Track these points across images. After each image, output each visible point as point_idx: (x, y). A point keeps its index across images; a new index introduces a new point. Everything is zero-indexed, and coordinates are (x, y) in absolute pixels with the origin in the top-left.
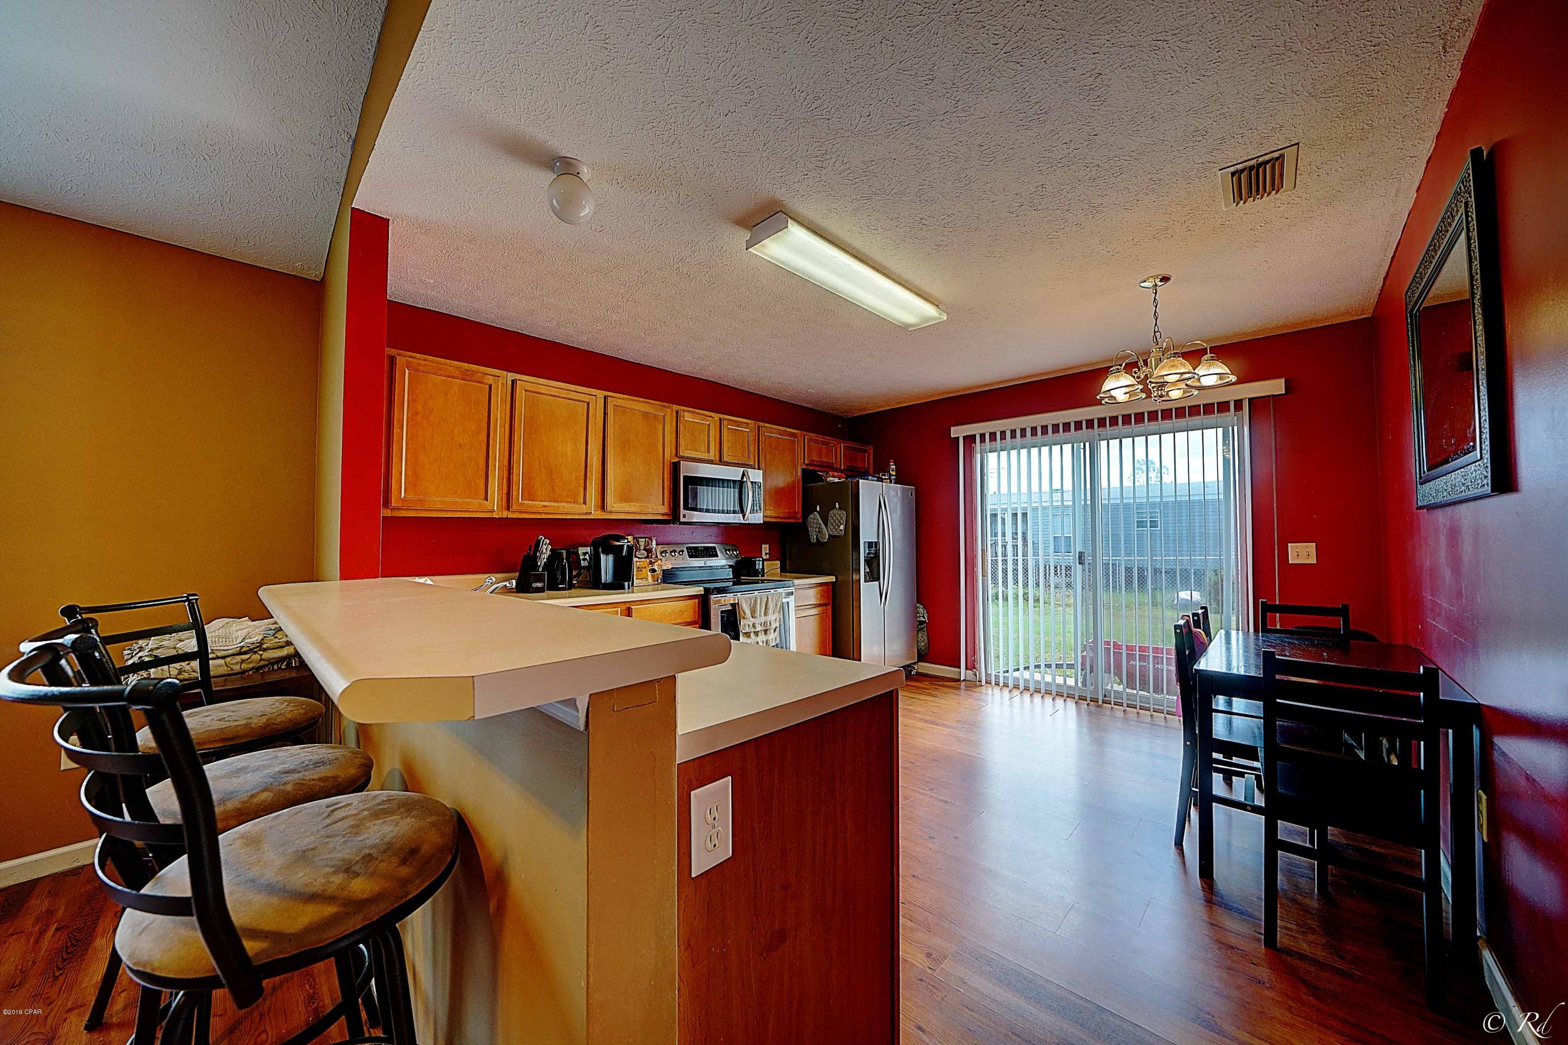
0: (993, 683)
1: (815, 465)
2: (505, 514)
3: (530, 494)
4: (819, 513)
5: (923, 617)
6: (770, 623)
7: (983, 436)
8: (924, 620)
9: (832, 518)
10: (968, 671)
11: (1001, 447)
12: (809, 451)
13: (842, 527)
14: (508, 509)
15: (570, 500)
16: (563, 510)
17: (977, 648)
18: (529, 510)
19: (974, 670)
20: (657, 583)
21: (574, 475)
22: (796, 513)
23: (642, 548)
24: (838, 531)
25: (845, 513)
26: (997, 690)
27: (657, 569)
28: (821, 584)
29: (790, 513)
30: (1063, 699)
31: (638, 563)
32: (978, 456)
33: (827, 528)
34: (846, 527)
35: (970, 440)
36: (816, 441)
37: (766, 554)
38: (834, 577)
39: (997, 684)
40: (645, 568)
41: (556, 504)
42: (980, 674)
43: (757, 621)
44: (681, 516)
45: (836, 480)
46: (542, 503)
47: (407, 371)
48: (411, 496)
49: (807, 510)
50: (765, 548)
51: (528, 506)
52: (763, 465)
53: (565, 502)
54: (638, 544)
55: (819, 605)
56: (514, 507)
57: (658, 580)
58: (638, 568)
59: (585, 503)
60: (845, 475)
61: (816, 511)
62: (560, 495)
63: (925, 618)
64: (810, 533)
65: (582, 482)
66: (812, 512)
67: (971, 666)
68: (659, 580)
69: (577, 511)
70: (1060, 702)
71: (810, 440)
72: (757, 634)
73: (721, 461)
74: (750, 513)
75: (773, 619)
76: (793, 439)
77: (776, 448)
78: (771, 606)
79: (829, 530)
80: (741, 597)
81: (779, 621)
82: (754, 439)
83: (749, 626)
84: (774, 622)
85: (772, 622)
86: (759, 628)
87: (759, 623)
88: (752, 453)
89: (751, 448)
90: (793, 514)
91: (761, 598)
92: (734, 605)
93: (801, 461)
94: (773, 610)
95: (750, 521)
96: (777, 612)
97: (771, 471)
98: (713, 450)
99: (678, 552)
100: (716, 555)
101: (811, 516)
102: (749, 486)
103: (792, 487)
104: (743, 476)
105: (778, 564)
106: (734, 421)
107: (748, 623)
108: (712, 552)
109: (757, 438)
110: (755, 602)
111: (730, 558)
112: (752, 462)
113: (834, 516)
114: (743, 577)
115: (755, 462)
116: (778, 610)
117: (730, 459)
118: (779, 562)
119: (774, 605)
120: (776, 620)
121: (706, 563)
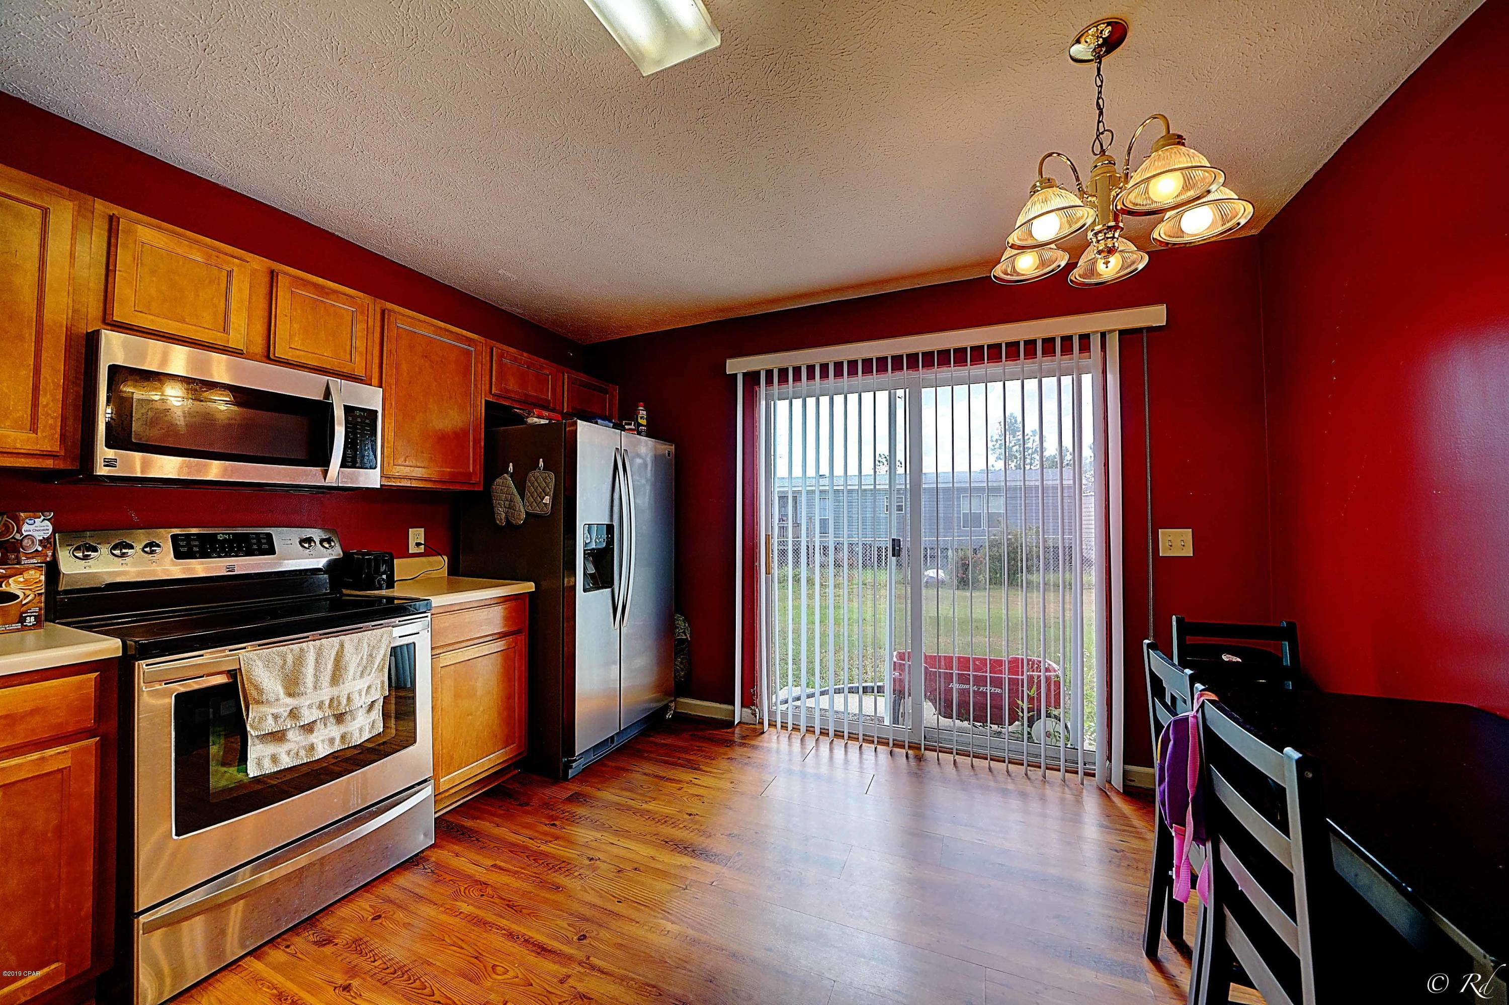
0: (779, 725)
1: (510, 398)
4: (512, 476)
5: (684, 633)
6: (349, 698)
7: (769, 373)
8: (684, 637)
9: (532, 485)
10: (745, 710)
11: (793, 392)
12: (499, 373)
13: (547, 499)
17: (757, 674)
19: (753, 708)
22: (474, 474)
24: (542, 505)
25: (552, 475)
26: (784, 735)
28: (506, 599)
29: (460, 473)
30: (873, 746)
32: (763, 403)
33: (523, 501)
34: (554, 499)
35: (752, 379)
36: (512, 359)
37: (418, 544)
38: (533, 584)
39: (784, 727)
42: (761, 711)
43: (303, 702)
44: (99, 463)
45: (543, 422)
49: (492, 470)
50: (416, 536)
52: (389, 381)
60: (557, 414)
61: (507, 472)
63: (686, 635)
64: (495, 509)
66: (500, 475)
67: (749, 700)
70: (869, 749)
71: (501, 356)
72: (309, 728)
73: (268, 357)
74: (341, 467)
75: (358, 687)
76: (466, 347)
77: (426, 357)
78: (352, 662)
79: (528, 504)
80: (251, 655)
81: (382, 687)
82: (370, 331)
83: (276, 717)
84: (364, 693)
85: (355, 697)
86: (308, 716)
87: (310, 707)
88: (361, 353)
89: (360, 344)
90: (470, 475)
91: (320, 649)
92: (233, 674)
93: (483, 388)
94: (360, 669)
95: (342, 482)
96: (374, 670)
97: (410, 396)
98: (243, 330)
99: (138, 547)
100: (271, 551)
101: (498, 480)
102: (339, 414)
103: (462, 429)
104: (328, 393)
105: (442, 562)
106: (315, 285)
107: (274, 711)
108: (259, 543)
109: (378, 329)
110: (300, 660)
111: (311, 556)
112: (360, 372)
113: (536, 480)
114: (345, 591)
115: (369, 373)
116: (376, 666)
117: (298, 357)
118: (446, 558)
119: (362, 658)
120: (369, 687)
121: (231, 568)
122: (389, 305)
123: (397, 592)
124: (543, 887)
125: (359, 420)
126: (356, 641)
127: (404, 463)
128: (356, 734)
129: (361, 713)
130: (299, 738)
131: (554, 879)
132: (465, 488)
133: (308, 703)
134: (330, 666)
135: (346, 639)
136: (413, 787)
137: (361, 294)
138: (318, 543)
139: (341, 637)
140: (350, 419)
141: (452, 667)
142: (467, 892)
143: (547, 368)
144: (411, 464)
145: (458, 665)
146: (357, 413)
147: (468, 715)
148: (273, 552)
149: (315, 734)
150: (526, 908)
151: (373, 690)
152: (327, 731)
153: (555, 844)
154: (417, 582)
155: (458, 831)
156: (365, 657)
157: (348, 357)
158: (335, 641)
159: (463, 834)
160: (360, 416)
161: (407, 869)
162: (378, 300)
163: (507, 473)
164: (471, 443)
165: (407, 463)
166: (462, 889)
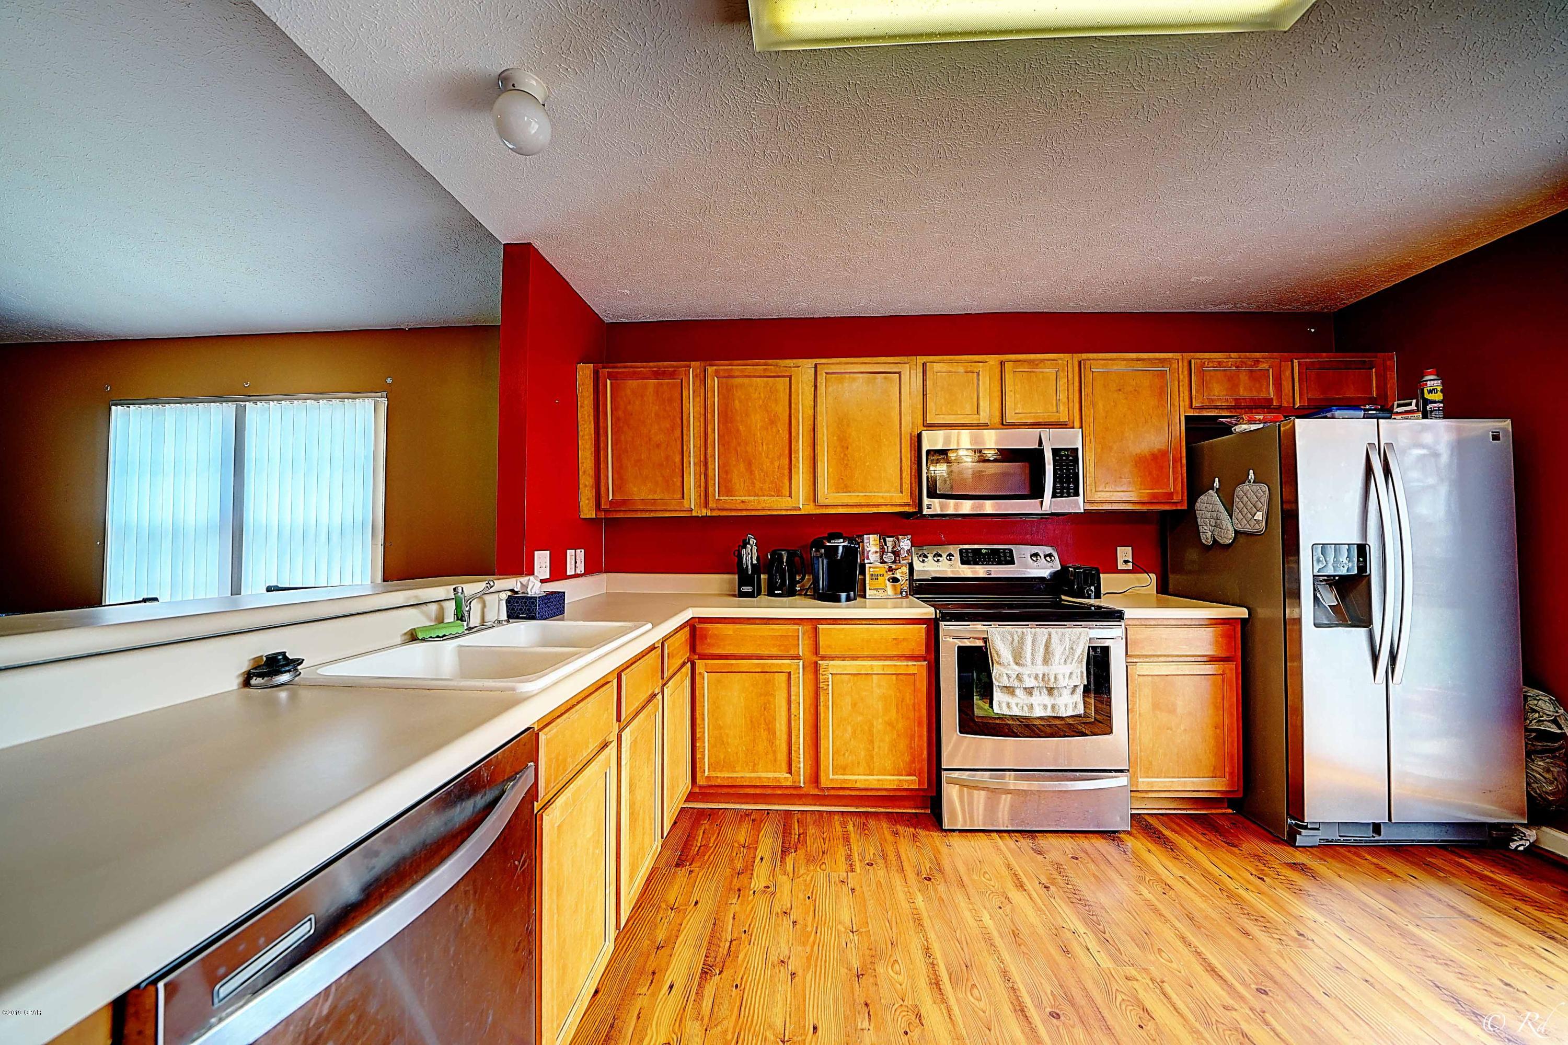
1: (1213, 409)
2: (704, 512)
3: (727, 489)
4: (1217, 491)
6: (1055, 677)
9: (1242, 500)
12: (1202, 384)
13: (1259, 516)
14: (706, 505)
15: (773, 494)
16: (764, 505)
18: (727, 506)
20: (900, 596)
21: (776, 464)
22: (1177, 493)
23: (890, 550)
24: (1253, 522)
25: (1266, 488)
27: (900, 578)
28: (1217, 621)
29: (1165, 493)
31: (871, 570)
33: (1231, 518)
34: (1269, 515)
36: (1220, 365)
37: (1126, 562)
38: (1246, 610)
40: (882, 575)
41: (756, 498)
43: (1025, 671)
44: (925, 507)
45: (1253, 427)
46: (740, 498)
47: (609, 382)
48: (618, 497)
49: (1195, 489)
50: (1124, 554)
51: (725, 502)
52: (1088, 420)
53: (767, 496)
54: (886, 545)
55: (1212, 659)
56: (712, 504)
57: (901, 593)
58: (872, 575)
59: (790, 496)
60: (1270, 415)
62: (761, 489)
64: (1200, 528)
65: (786, 472)
66: (1204, 491)
68: (904, 593)
69: (783, 506)
71: (1201, 366)
72: (1029, 691)
73: (1004, 424)
74: (1052, 497)
75: (1063, 671)
76: (1159, 369)
77: (1120, 390)
78: (1058, 650)
79: (1237, 522)
80: (994, 630)
81: (1082, 676)
82: (1070, 382)
83: (1009, 677)
84: (1067, 677)
85: (1060, 677)
86: (1030, 682)
87: (1029, 676)
88: (1064, 403)
89: (1063, 396)
90: (1171, 495)
91: (1035, 635)
92: (985, 640)
93: (1182, 403)
94: (1064, 657)
95: (1054, 509)
96: (1074, 661)
97: (1107, 429)
98: (987, 410)
99: (944, 556)
100: (1012, 562)
101: (1202, 497)
102: (1048, 456)
103: (1160, 451)
104: (1040, 443)
105: (1149, 580)
106: (1028, 361)
107: (1008, 672)
108: (1005, 556)
109: (1077, 379)
110: (1022, 641)
111: (1038, 567)
112: (1064, 419)
113: (1245, 494)
114: (1063, 597)
115: (1071, 418)
116: (1076, 658)
117: (1021, 419)
118: (1153, 576)
119: (1065, 649)
120: (1071, 673)
121: (989, 572)
122: (1085, 356)
123: (1104, 602)
124: (1230, 924)
125: (1064, 458)
126: (1060, 634)
127: (1105, 490)
128: (1063, 708)
129: (1066, 692)
130: (1023, 697)
131: (1246, 925)
132: (1167, 507)
133: (1029, 672)
134: (1042, 650)
135: (1053, 631)
136: (1110, 771)
137: (1061, 355)
138: (1043, 557)
139: (1049, 630)
140: (1057, 458)
141: (1150, 678)
142: (1151, 883)
143: (1265, 362)
144: (1110, 489)
145: (1156, 677)
146: (1063, 453)
147: (1168, 729)
148: (1014, 563)
149: (1034, 697)
150: (1205, 928)
151: (1074, 676)
152: (1041, 698)
153: (1257, 896)
154: (1126, 595)
155: (1155, 833)
156: (1067, 649)
157: (1055, 409)
158: (1044, 631)
159: (1159, 838)
160: (1065, 455)
161: (1105, 839)
162: (1075, 355)
163: (1213, 489)
164: (1171, 463)
165: (1107, 489)
166: (1147, 879)
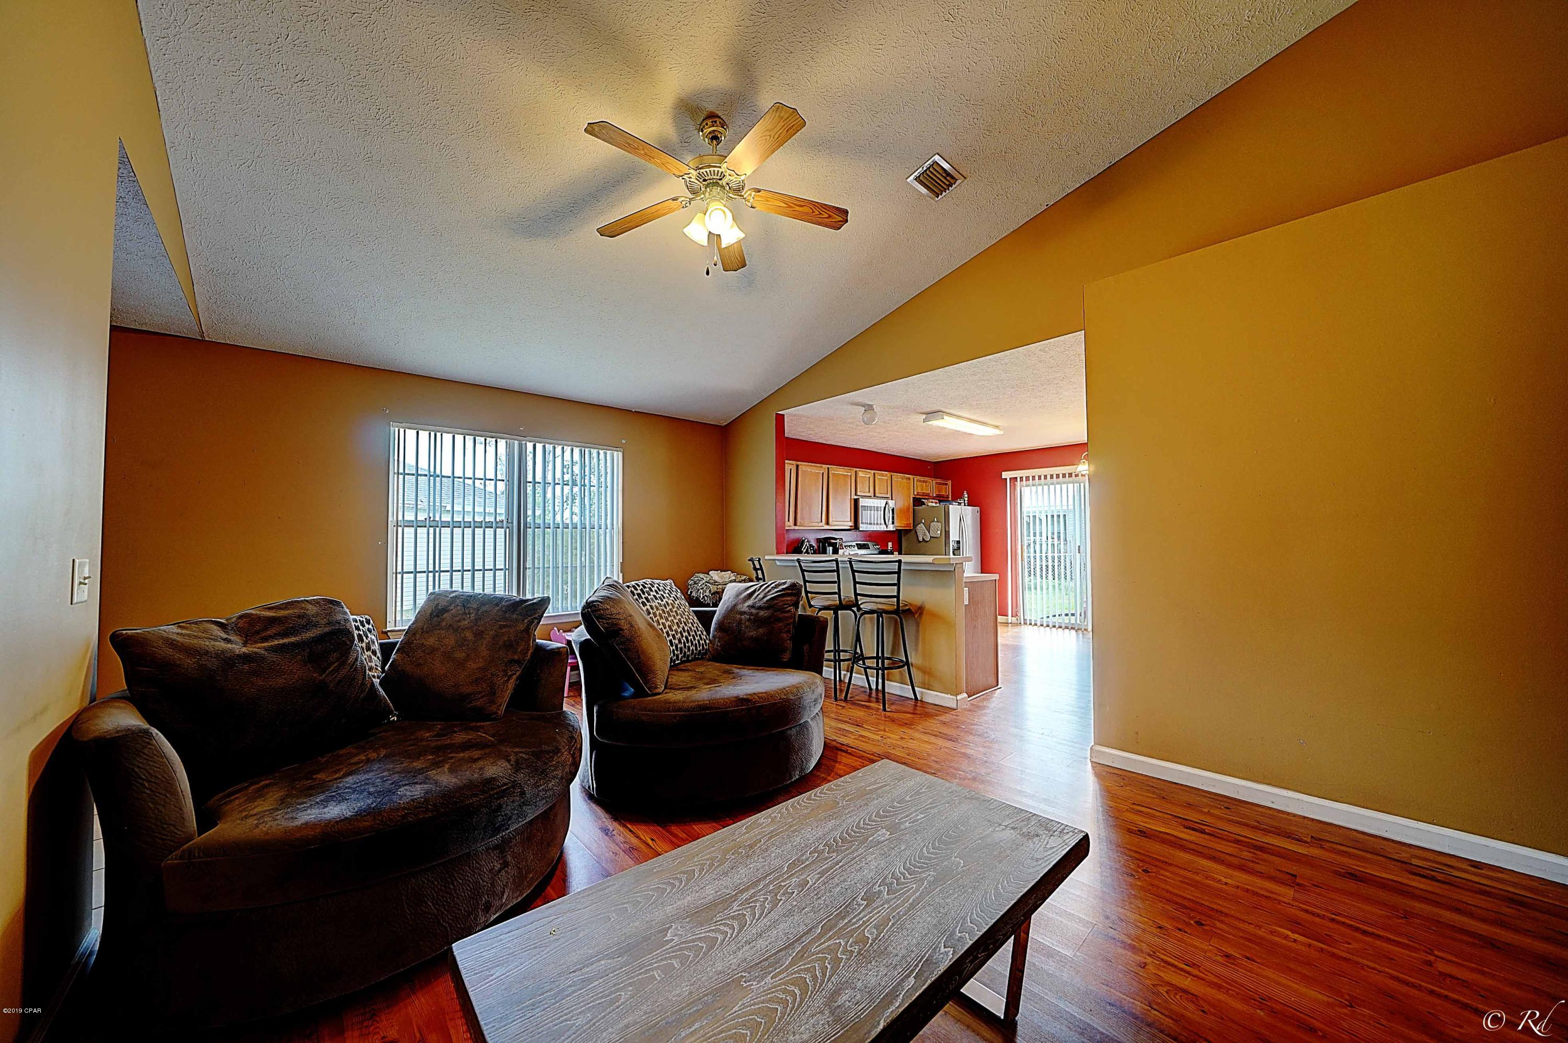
0: (1028, 623)
1: (920, 495)
2: (795, 527)
4: (924, 524)
7: (1022, 478)
9: (933, 526)
10: (1013, 617)
11: (1035, 484)
12: (917, 487)
13: (939, 531)
14: (796, 525)
17: (1018, 604)
19: (1017, 616)
22: (910, 524)
24: (937, 534)
25: (940, 523)
26: (1030, 627)
29: (907, 524)
32: (1019, 490)
33: (929, 532)
34: (941, 531)
35: (1013, 480)
36: (920, 481)
39: (1031, 624)
42: (1020, 619)
44: (859, 527)
49: (916, 521)
52: (894, 498)
56: (798, 524)
59: (821, 521)
60: (939, 500)
61: (922, 522)
64: (918, 534)
66: (919, 523)
67: (1015, 614)
69: (818, 525)
71: (917, 481)
74: (889, 524)
77: (900, 487)
79: (931, 534)
89: (888, 488)
93: (912, 493)
101: (919, 526)
103: (907, 508)
109: (891, 482)
112: (889, 496)
157: (887, 492)
164: (910, 513)
